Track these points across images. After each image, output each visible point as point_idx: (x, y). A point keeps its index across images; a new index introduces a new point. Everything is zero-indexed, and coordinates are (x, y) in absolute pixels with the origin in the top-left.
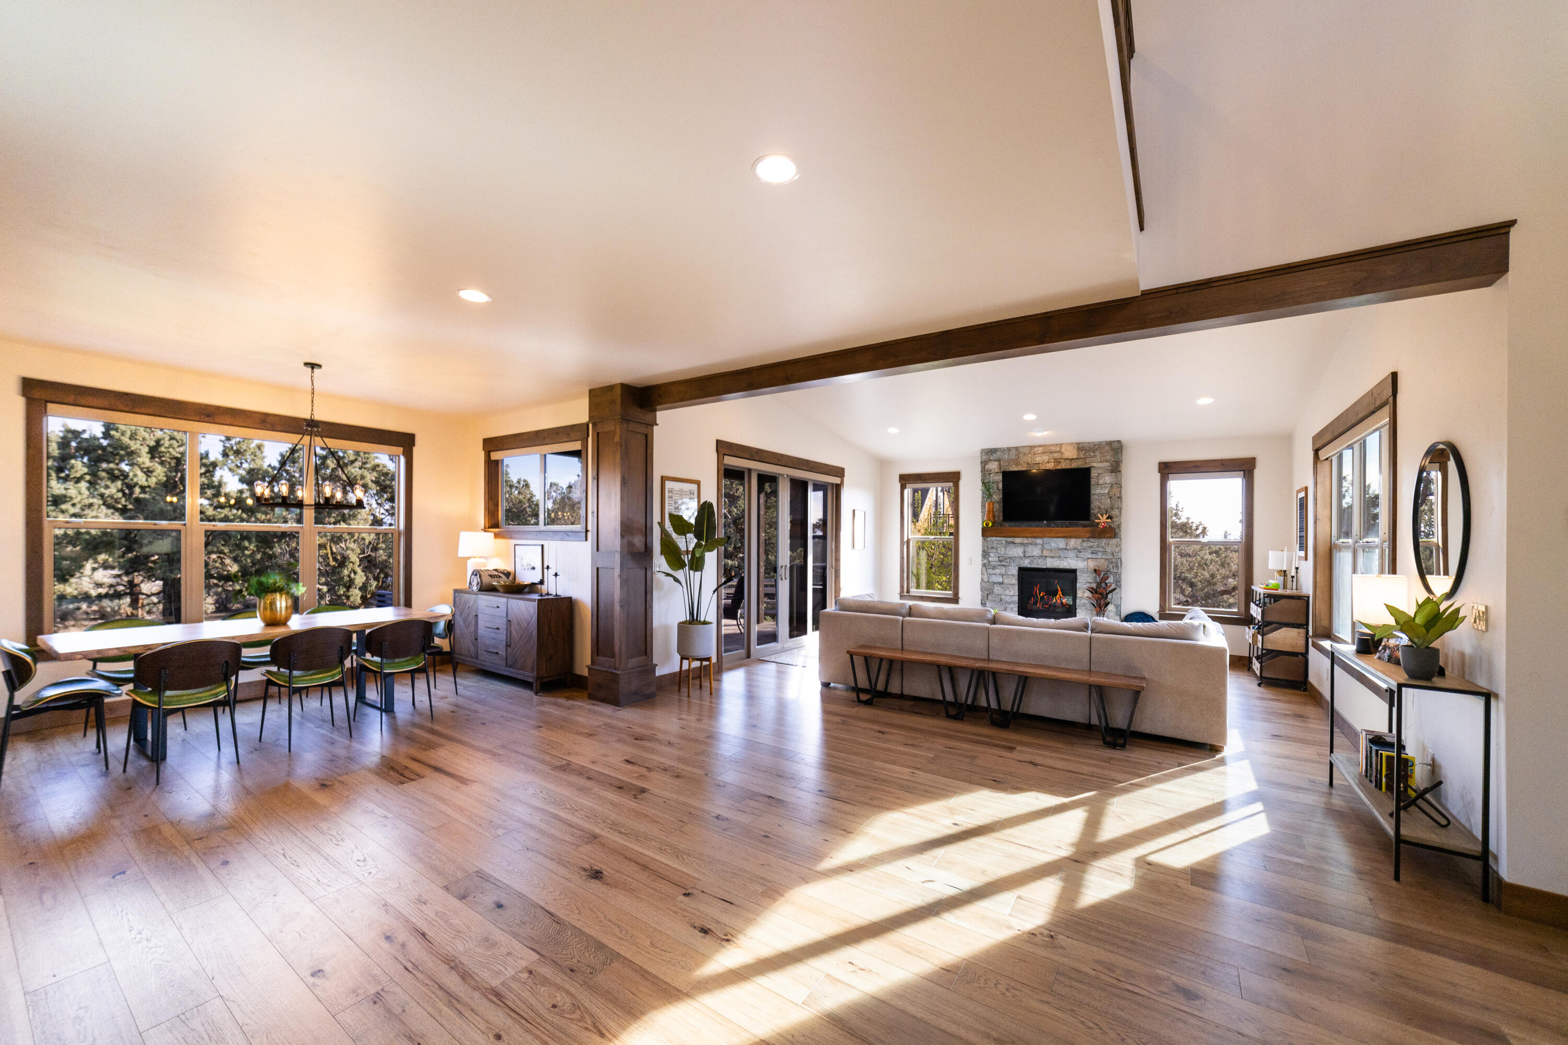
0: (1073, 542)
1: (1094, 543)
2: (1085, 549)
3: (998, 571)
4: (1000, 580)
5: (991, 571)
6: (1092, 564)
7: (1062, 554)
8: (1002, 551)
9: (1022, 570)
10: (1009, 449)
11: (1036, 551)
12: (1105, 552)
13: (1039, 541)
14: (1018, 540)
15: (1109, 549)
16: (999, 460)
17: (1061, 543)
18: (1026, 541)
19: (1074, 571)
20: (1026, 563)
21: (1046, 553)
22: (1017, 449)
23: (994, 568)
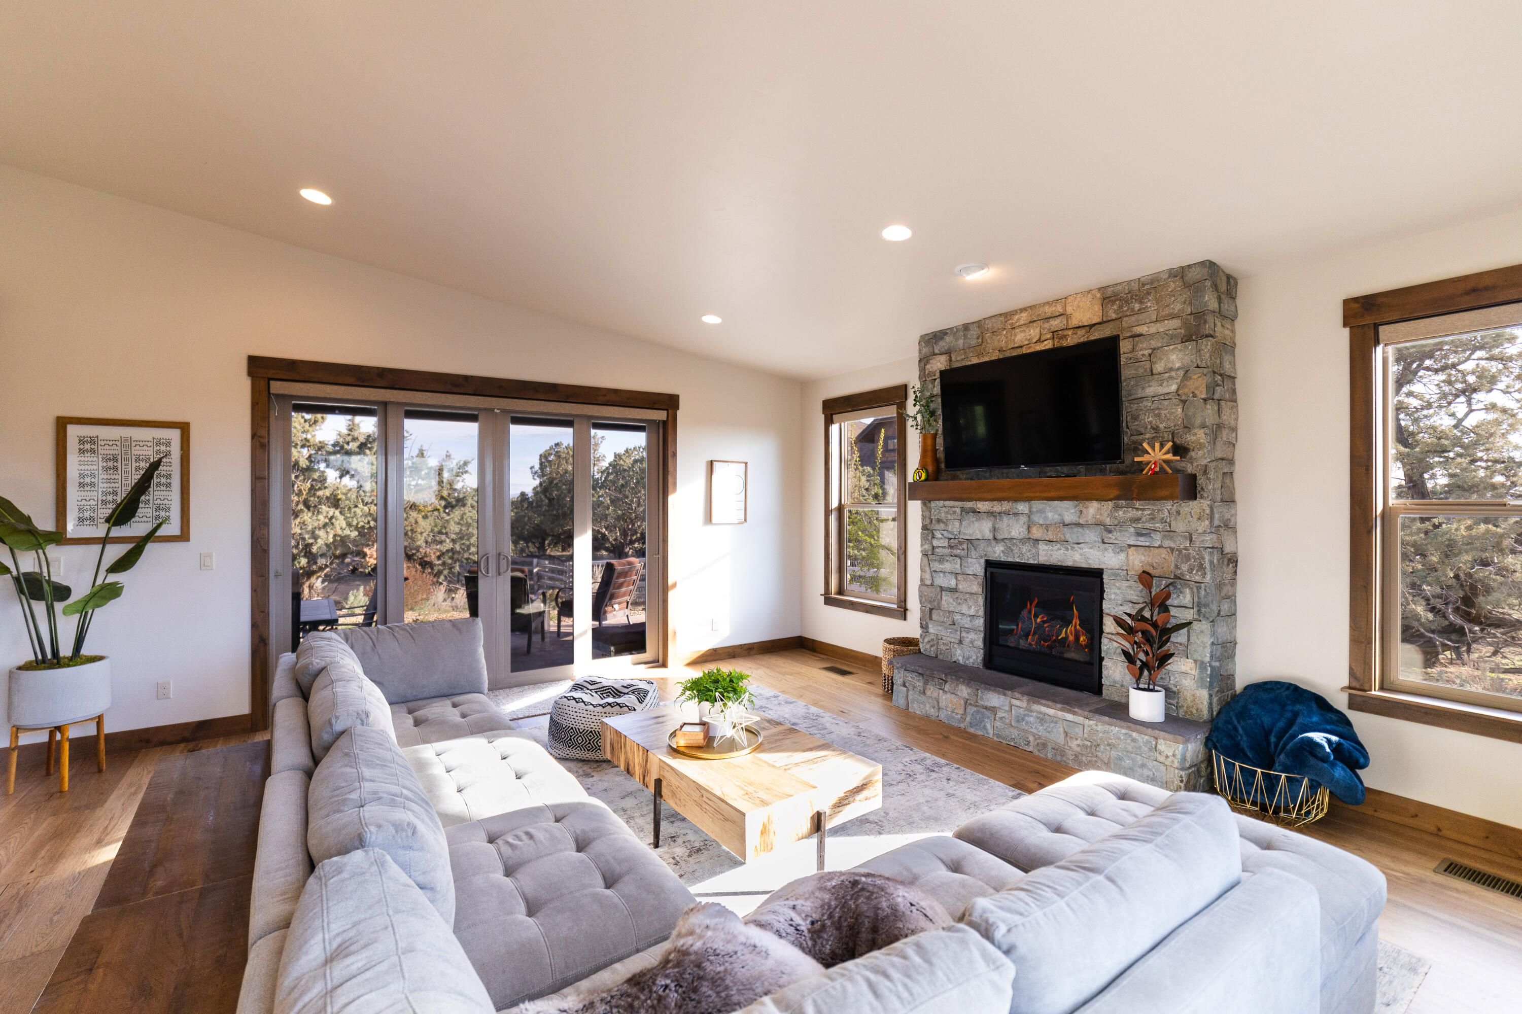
0: (1093, 509)
1: (1142, 510)
2: (1120, 525)
3: (947, 566)
4: (953, 583)
5: (936, 566)
6: (1138, 561)
7: (1069, 535)
8: (954, 526)
9: (990, 564)
10: (966, 327)
11: (1016, 529)
12: (1170, 533)
13: (1022, 507)
14: (982, 506)
15: (1180, 526)
16: (948, 353)
17: (1067, 510)
18: (997, 507)
19: (1096, 575)
20: (998, 553)
21: (1037, 533)
22: (979, 324)
23: (941, 560)
